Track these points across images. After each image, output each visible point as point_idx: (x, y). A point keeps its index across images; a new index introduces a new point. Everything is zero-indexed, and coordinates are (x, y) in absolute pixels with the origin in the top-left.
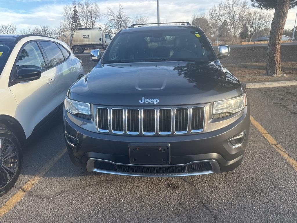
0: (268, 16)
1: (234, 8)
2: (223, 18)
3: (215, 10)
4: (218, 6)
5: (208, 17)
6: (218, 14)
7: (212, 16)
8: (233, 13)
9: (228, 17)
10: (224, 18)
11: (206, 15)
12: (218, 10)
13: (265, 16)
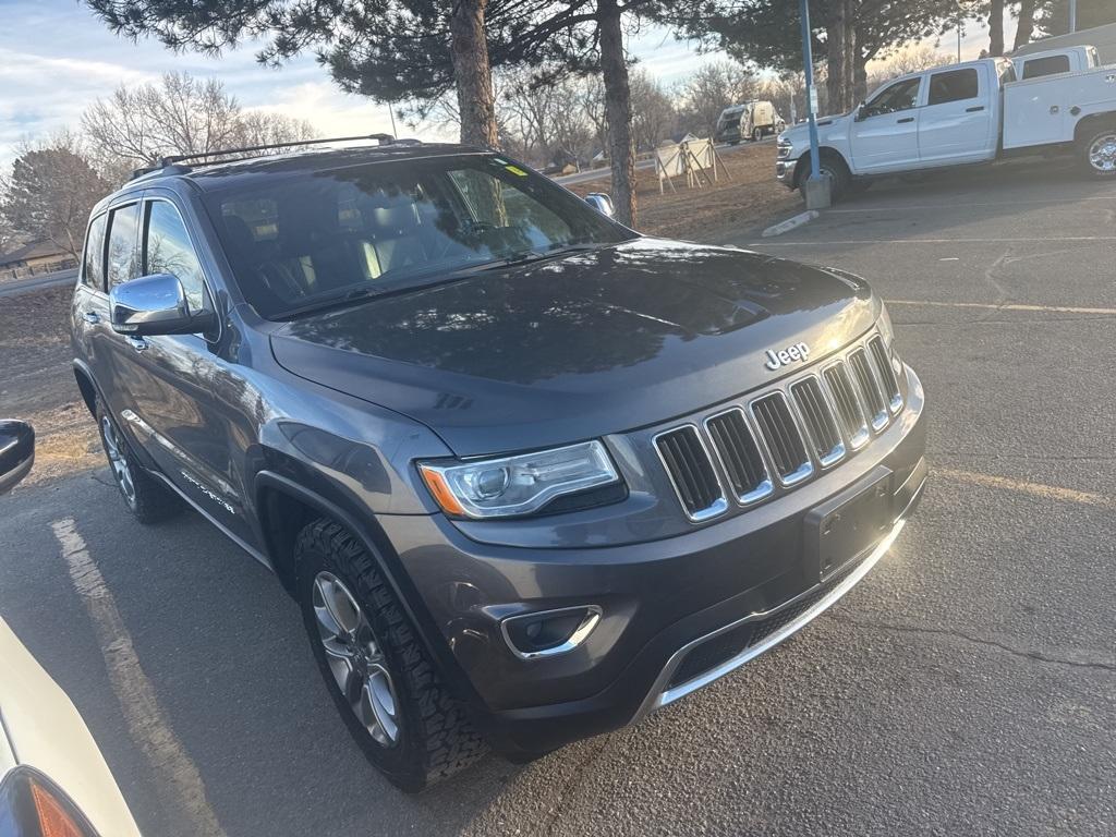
0: (301, 130)
1: (179, 105)
2: (147, 142)
3: (104, 114)
4: (115, 99)
5: (85, 146)
6: (126, 133)
7: (100, 141)
8: (182, 125)
9: (167, 139)
10: (152, 145)
11: (75, 135)
12: (120, 117)
13: (292, 131)
